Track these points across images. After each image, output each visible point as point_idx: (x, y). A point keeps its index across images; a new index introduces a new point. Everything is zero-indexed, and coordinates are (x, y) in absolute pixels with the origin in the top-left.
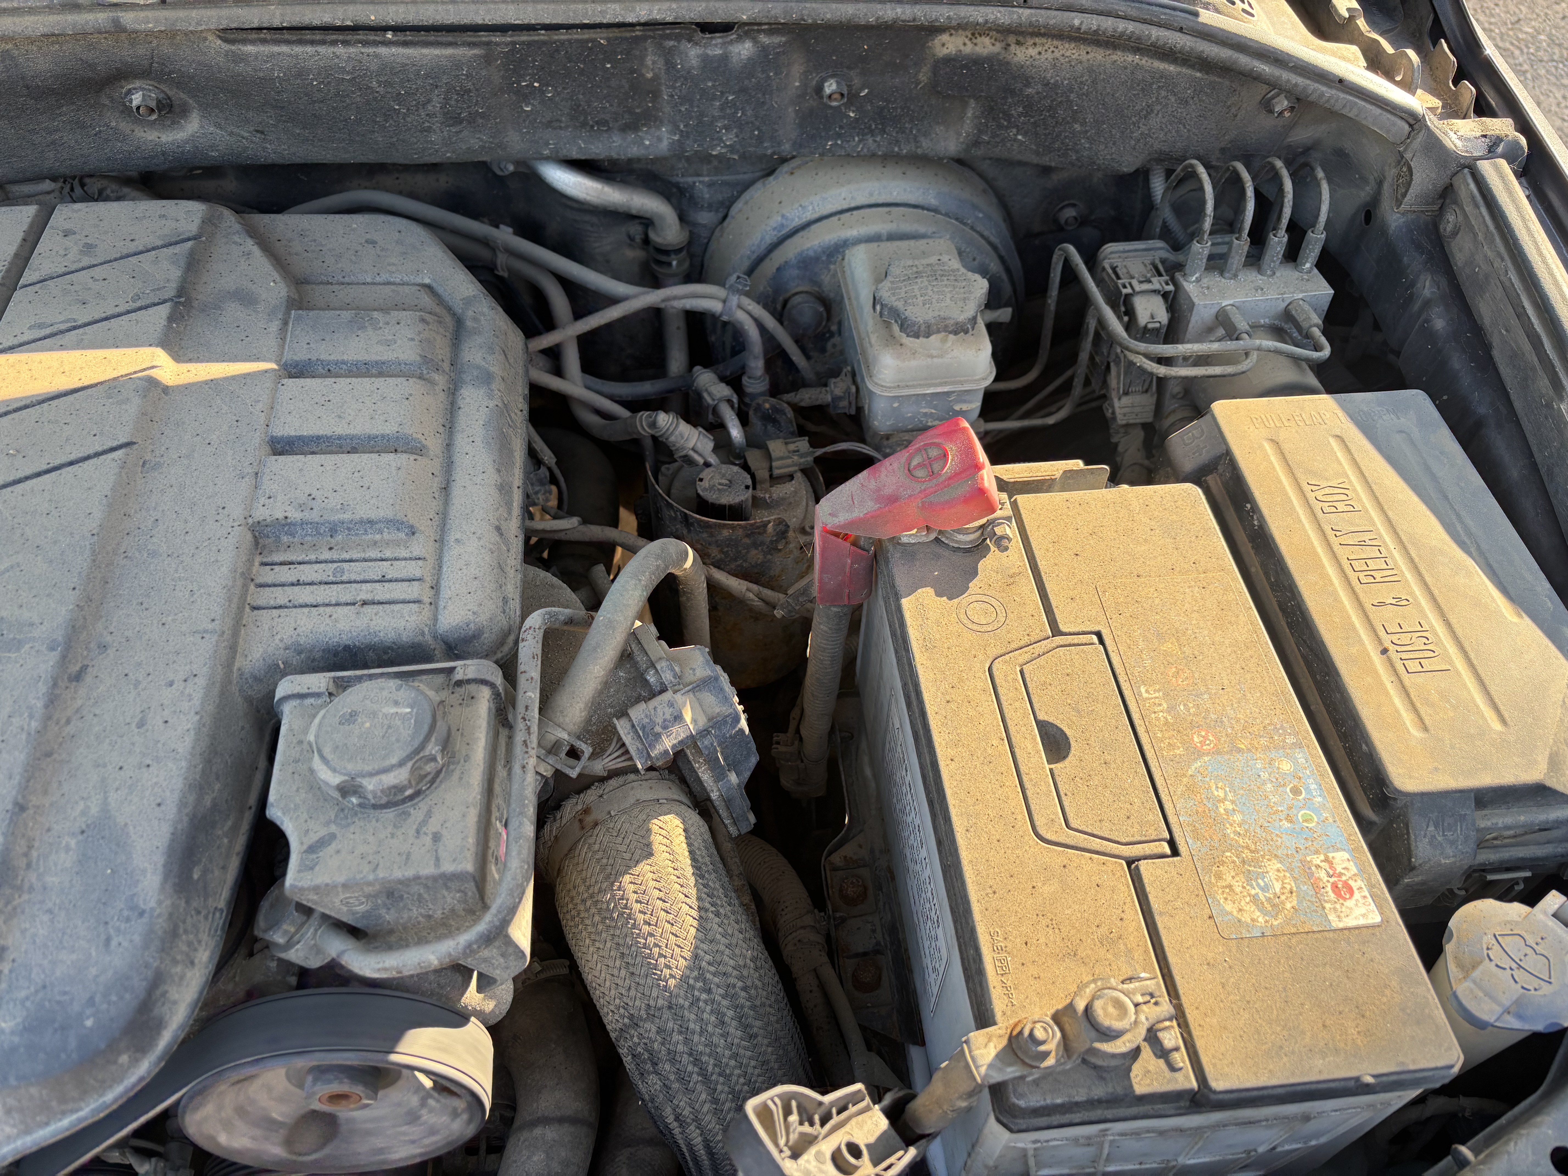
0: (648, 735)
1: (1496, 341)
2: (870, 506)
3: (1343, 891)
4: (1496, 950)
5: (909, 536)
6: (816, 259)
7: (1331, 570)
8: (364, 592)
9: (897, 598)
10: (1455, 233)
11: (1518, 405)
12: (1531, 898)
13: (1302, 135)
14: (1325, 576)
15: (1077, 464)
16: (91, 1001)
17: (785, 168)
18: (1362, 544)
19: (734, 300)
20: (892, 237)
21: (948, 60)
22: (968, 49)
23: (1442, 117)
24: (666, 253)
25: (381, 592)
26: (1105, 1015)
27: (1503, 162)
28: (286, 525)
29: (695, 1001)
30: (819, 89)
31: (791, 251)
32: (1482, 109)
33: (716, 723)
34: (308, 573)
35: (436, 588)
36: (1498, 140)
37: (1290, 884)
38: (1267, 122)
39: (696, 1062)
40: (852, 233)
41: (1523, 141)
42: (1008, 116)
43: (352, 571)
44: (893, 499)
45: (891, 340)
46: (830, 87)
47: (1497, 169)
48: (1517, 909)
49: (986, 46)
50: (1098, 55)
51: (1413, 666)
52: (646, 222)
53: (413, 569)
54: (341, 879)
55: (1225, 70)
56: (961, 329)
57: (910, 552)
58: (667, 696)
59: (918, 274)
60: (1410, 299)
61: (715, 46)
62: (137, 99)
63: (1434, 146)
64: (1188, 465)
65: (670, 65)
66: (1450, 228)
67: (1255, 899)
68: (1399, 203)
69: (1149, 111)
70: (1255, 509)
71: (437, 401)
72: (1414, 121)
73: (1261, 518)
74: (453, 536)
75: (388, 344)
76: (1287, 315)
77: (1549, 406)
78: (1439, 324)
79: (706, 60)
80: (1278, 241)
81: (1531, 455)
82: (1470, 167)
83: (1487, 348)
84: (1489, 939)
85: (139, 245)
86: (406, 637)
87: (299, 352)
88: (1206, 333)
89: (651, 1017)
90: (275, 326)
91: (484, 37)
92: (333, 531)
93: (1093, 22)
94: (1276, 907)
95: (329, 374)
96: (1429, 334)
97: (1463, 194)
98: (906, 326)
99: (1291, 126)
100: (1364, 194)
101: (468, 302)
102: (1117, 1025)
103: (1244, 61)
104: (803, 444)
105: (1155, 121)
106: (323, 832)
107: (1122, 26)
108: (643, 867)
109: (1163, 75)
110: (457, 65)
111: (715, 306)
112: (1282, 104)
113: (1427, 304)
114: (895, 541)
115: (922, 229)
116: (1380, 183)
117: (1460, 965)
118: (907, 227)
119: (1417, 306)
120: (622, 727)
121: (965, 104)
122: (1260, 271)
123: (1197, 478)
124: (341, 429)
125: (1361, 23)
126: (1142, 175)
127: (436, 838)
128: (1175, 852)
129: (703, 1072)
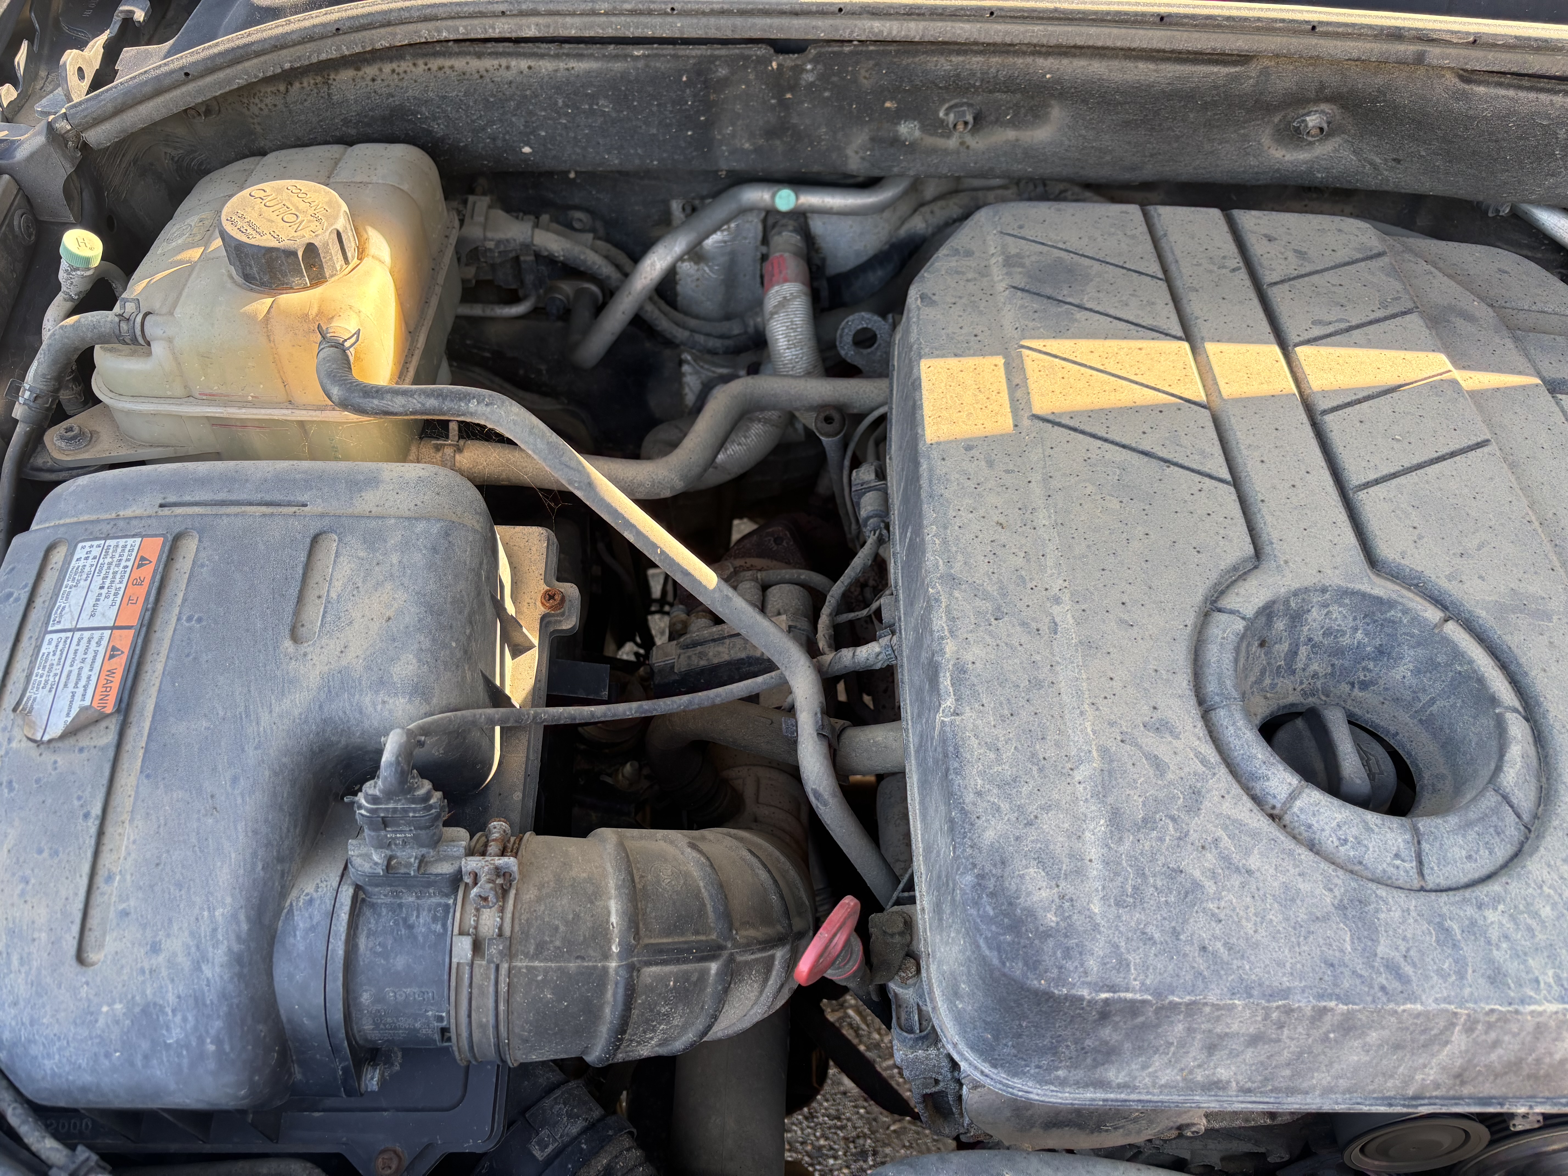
62: (1311, 120)
87: (1551, 372)
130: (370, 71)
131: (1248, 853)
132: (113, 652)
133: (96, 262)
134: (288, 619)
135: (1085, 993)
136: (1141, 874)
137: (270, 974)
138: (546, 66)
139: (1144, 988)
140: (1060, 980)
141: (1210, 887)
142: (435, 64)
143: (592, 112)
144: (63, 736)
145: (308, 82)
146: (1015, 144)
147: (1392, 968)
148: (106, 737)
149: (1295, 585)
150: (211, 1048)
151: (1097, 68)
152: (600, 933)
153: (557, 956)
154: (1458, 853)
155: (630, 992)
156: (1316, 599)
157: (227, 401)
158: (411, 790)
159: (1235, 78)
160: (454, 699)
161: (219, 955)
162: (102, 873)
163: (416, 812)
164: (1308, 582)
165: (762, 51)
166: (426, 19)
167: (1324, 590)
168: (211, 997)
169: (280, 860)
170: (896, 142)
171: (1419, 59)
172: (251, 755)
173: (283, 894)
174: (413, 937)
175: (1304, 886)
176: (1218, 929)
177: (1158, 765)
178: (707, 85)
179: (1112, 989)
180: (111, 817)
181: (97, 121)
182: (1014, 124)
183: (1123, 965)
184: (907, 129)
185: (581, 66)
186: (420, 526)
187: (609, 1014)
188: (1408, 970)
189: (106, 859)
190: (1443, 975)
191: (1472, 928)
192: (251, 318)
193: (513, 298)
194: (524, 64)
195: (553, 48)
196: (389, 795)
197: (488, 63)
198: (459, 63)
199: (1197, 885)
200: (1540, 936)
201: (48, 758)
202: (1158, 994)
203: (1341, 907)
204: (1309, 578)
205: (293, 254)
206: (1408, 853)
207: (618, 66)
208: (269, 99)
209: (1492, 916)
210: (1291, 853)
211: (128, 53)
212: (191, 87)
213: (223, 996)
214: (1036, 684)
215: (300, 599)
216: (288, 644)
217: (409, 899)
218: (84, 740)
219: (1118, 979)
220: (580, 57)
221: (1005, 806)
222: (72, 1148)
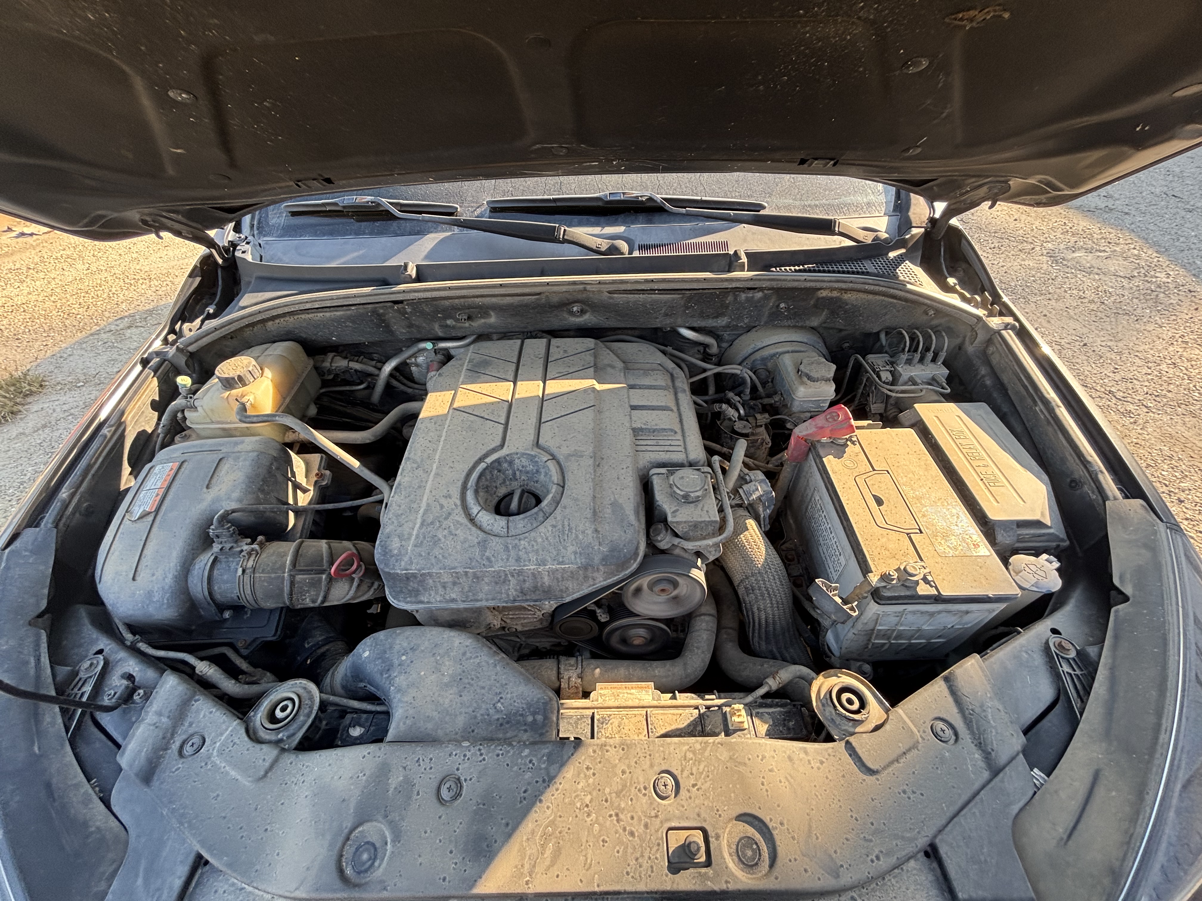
0: (749, 494)
1: (1009, 388)
2: (814, 429)
3: (976, 546)
4: (1027, 569)
5: (824, 440)
6: (767, 358)
7: (961, 455)
8: (666, 448)
9: (821, 458)
10: (993, 353)
11: (1019, 408)
12: (1037, 555)
13: (935, 322)
14: (959, 457)
15: (871, 422)
16: (624, 545)
17: (754, 329)
18: (970, 448)
19: (745, 370)
20: (792, 352)
21: (823, 298)
22: (830, 295)
23: (987, 317)
24: (712, 356)
25: (671, 448)
26: (910, 570)
27: (1010, 331)
28: (641, 429)
29: (767, 572)
30: (778, 306)
31: (758, 356)
32: (1001, 314)
33: (766, 493)
34: (649, 442)
35: (685, 448)
36: (1008, 324)
37: (959, 543)
38: (925, 318)
39: (767, 590)
40: (780, 350)
41: (1017, 324)
42: (838, 314)
43: (661, 442)
44: (822, 428)
45: (803, 383)
46: (782, 305)
47: (1008, 333)
48: (1032, 558)
49: (835, 294)
50: (870, 297)
51: (992, 484)
52: (706, 346)
53: (677, 443)
54: (684, 520)
55: (913, 302)
56: (827, 380)
57: (823, 445)
58: (753, 483)
59: (812, 363)
60: (975, 376)
61: (750, 294)
62: (575, 309)
63: (986, 326)
64: (907, 424)
65: (736, 299)
66: (990, 352)
67: (948, 546)
68: (972, 344)
69: (886, 314)
70: (933, 437)
71: (672, 397)
72: (979, 319)
73: (935, 439)
74: (687, 434)
75: (656, 380)
76: (933, 379)
77: (1031, 408)
78: (988, 382)
79: (747, 298)
80: (930, 355)
81: (1024, 424)
82: (998, 332)
83: (1006, 390)
84: (1023, 565)
85: (579, 351)
86: (680, 461)
87: (632, 382)
88: (905, 384)
89: (753, 576)
90: (622, 374)
91: (683, 292)
92: (654, 432)
93: (872, 288)
94: (956, 549)
95: (640, 388)
96: (985, 386)
97: (995, 341)
98: (809, 378)
99: (932, 319)
100: (958, 341)
101: (673, 368)
102: (915, 573)
103: (921, 299)
104: (767, 415)
105: (887, 317)
106: (675, 509)
107: (881, 289)
108: (746, 533)
109: (891, 303)
110: (673, 299)
111: (738, 372)
112: (931, 312)
113: (983, 376)
114: (818, 441)
115: (802, 349)
116: (965, 337)
117: (1015, 572)
118: (797, 349)
119: (979, 377)
120: (741, 491)
121: (823, 311)
122: (923, 364)
123: (911, 426)
124: (649, 404)
125: (958, 287)
126: (878, 334)
127: (707, 512)
128: (921, 532)
129: (769, 594)
130: (277, 321)
131: (457, 529)
132: (157, 495)
133: (189, 385)
134: (207, 483)
135: (399, 572)
136: (424, 538)
137: (186, 581)
138: (328, 315)
139: (416, 569)
140: (393, 569)
141: (443, 540)
142: (296, 317)
143: (346, 327)
144: (138, 519)
145: (259, 326)
146: (485, 323)
147: (488, 559)
148: (150, 518)
149: (508, 453)
150: (166, 601)
151: (494, 300)
152: (283, 566)
153: (269, 573)
154: (521, 525)
155: (292, 583)
156: (515, 456)
157: (222, 423)
158: (223, 526)
159: (537, 299)
160: (251, 502)
161: (170, 576)
162: (143, 556)
163: (225, 532)
164: (512, 451)
165: (390, 304)
166: (285, 306)
167: (517, 454)
168: (167, 587)
169: (193, 549)
170: (447, 326)
171: (585, 289)
172: (188, 521)
173: (194, 559)
174: (229, 570)
175: (470, 537)
176: (441, 551)
177: (442, 507)
178: (378, 315)
179: (407, 570)
180: (149, 540)
181: (191, 344)
182: (482, 317)
183: (412, 563)
184: (449, 322)
185: (338, 313)
186: (250, 454)
187: (286, 589)
188: (493, 559)
189: (145, 552)
190: (502, 560)
191: (515, 546)
192: (223, 398)
193: (361, 383)
194: (321, 314)
195: (328, 309)
196: (216, 528)
197: (310, 316)
198: (303, 316)
199: (440, 540)
200: (535, 547)
201: (135, 525)
202: (419, 570)
203: (479, 543)
204: (513, 450)
205: (233, 379)
206: (505, 527)
207: (349, 312)
208: (248, 333)
209: (522, 542)
210: (470, 529)
211: (207, 322)
212: (217, 332)
213: (171, 587)
214: (420, 487)
215: (212, 477)
216: (205, 490)
217: (231, 559)
218: (144, 520)
219: (409, 567)
220: (336, 311)
221: (395, 522)
222: (135, 636)
